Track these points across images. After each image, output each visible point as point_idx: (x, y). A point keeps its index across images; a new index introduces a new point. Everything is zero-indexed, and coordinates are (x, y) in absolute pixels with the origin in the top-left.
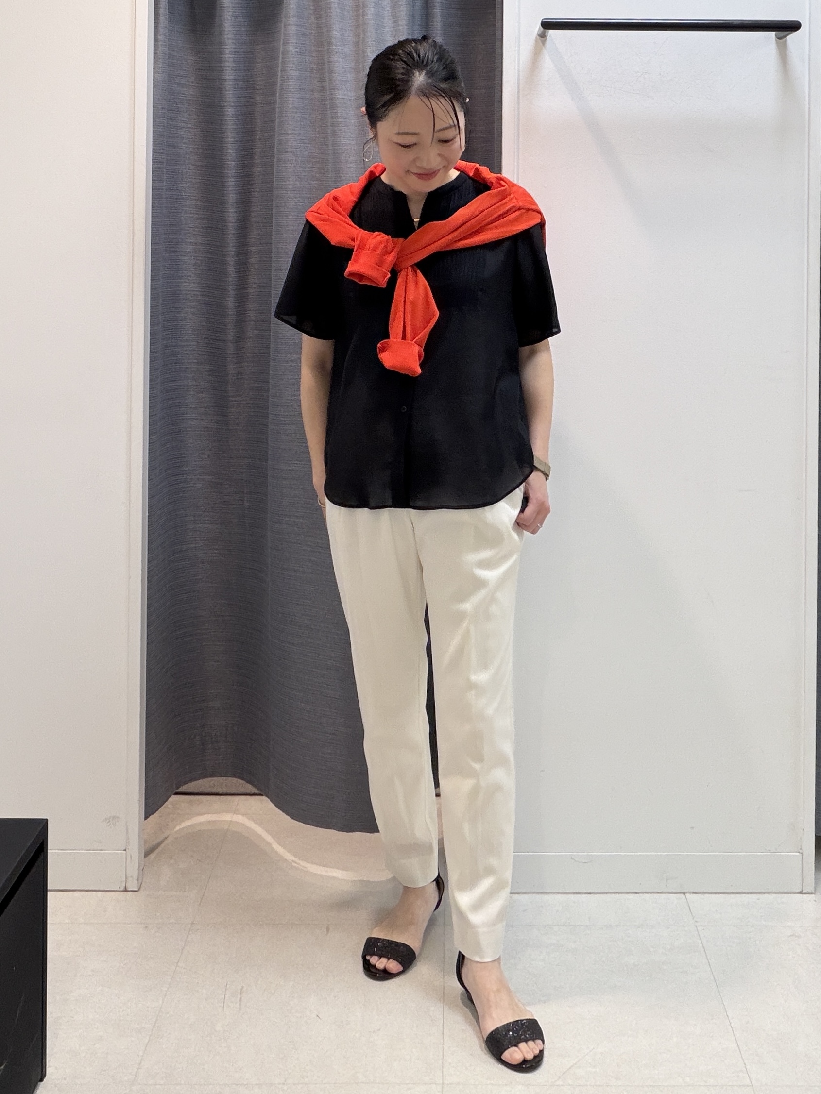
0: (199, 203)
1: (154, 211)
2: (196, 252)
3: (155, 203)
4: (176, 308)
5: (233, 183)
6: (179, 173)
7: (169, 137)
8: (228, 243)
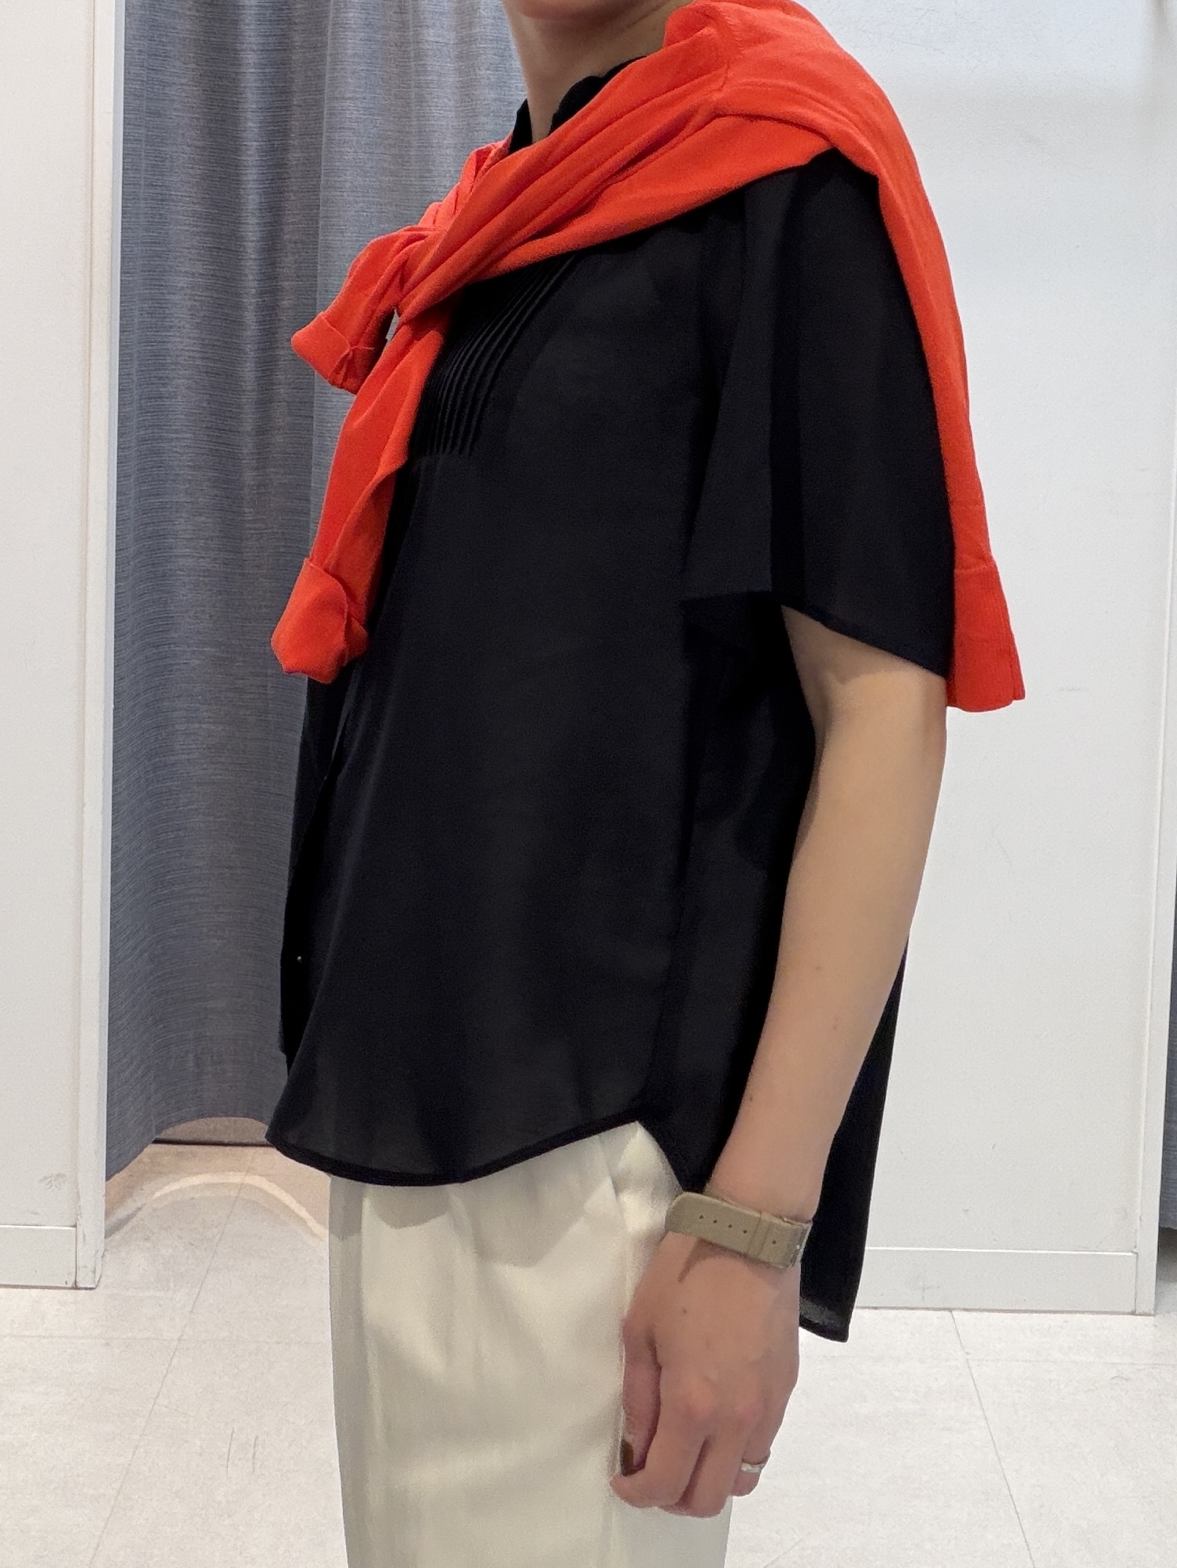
0: (197, 208)
1: (125, 220)
2: (193, 288)
3: (128, 207)
4: (160, 378)
5: (255, 177)
6: (167, 158)
7: (151, 99)
8: (246, 275)
